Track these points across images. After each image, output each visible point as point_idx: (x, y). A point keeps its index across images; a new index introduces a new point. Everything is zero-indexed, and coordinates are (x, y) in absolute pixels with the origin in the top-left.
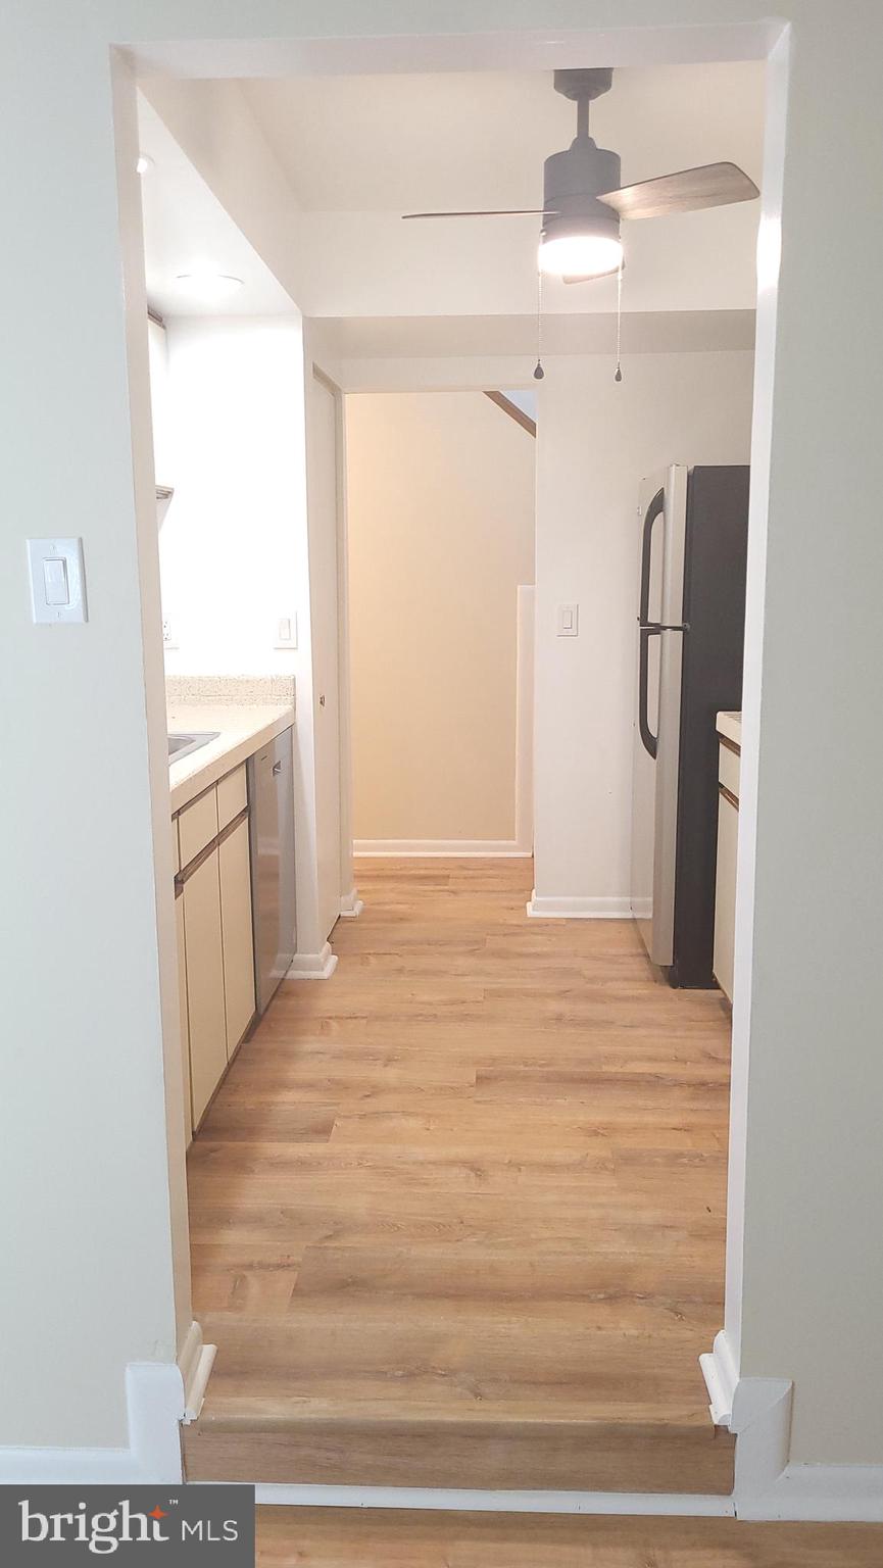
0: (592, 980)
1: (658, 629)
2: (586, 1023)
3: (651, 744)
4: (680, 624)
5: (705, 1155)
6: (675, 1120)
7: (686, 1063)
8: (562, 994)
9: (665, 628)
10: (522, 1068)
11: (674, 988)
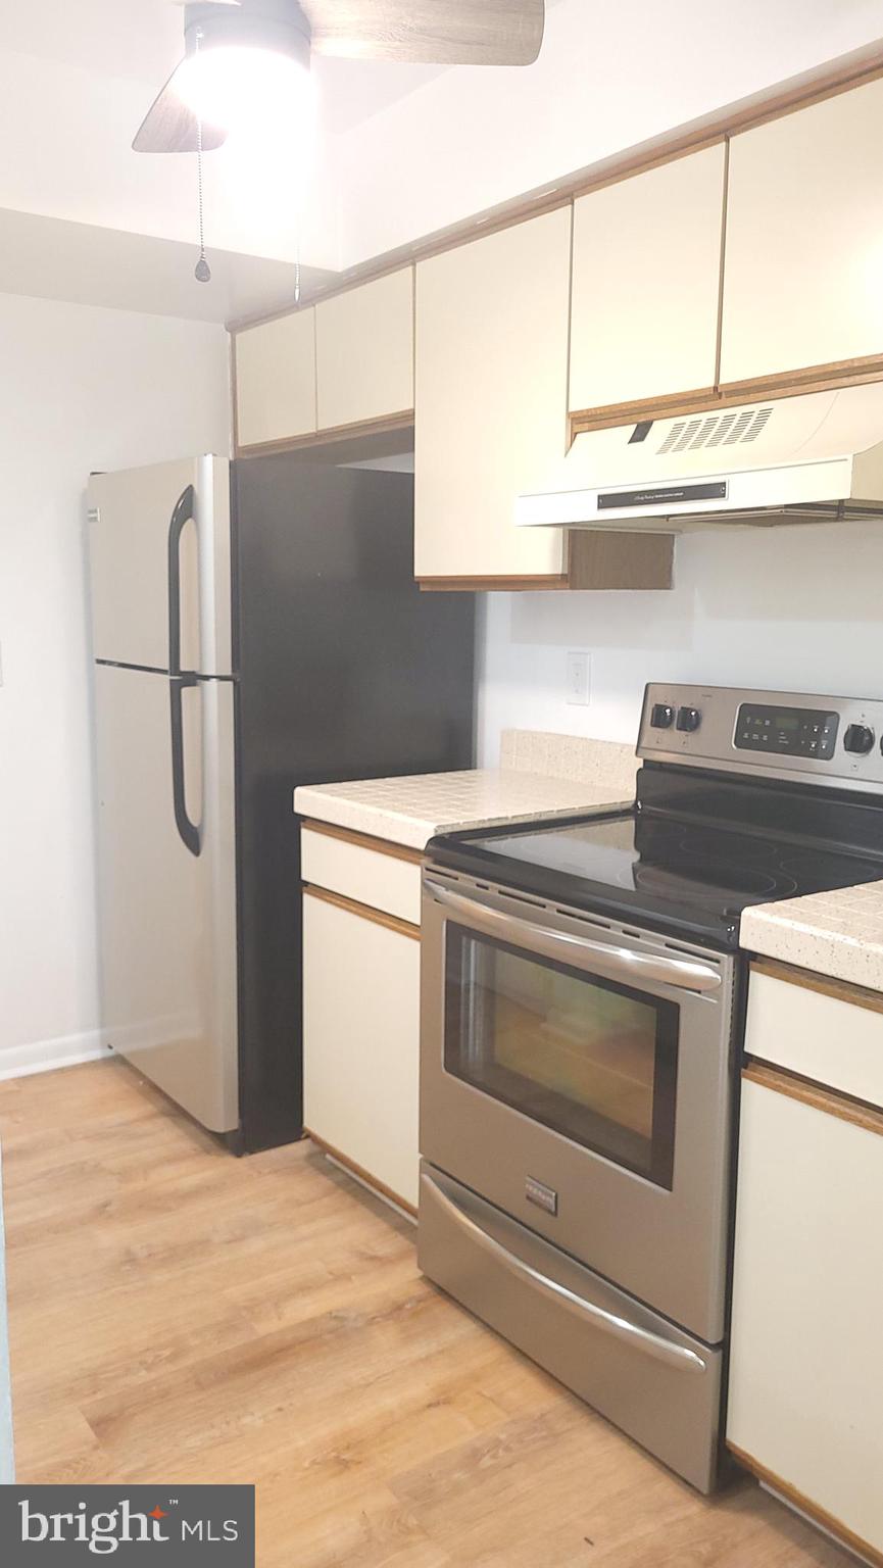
0: (125, 1175)
1: (193, 679)
2: (173, 1255)
3: (192, 837)
4: (228, 672)
5: (503, 1437)
6: (419, 1389)
7: (349, 1279)
8: (102, 1212)
9: (207, 678)
10: (143, 1376)
11: (239, 1155)
